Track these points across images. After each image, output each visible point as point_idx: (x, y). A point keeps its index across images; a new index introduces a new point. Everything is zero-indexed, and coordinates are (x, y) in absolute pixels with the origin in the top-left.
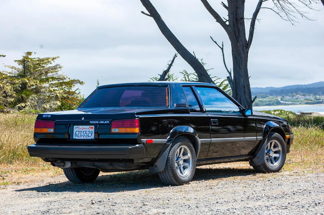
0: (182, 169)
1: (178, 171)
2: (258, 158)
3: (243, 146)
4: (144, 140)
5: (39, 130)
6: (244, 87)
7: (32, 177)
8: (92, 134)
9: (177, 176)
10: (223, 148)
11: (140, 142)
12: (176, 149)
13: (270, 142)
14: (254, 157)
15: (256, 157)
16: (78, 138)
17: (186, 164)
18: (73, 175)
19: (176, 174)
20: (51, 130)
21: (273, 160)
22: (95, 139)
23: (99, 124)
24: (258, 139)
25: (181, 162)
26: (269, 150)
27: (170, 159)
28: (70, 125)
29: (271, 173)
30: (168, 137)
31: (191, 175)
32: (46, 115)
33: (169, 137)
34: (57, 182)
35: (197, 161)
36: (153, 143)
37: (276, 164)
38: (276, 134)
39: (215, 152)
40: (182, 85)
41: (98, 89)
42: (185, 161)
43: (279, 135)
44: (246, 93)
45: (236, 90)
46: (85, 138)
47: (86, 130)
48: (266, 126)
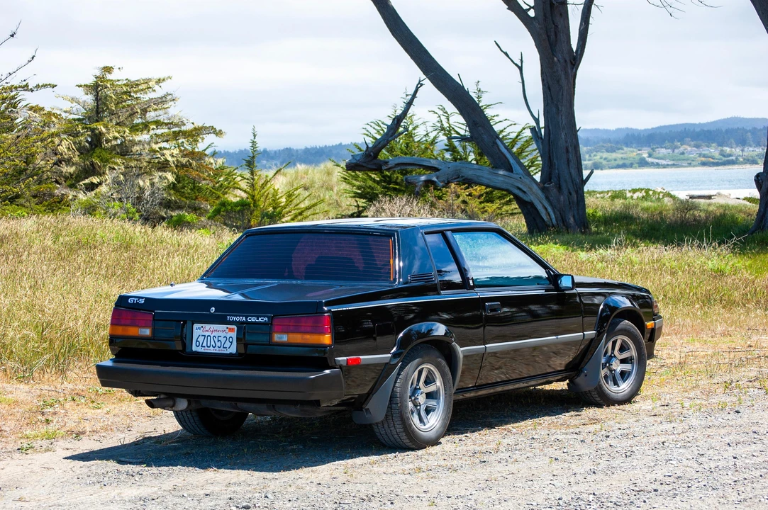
0: (423, 413)
1: (415, 419)
2: (586, 375)
3: (554, 351)
4: (342, 359)
5: (120, 331)
6: (567, 151)
7: (108, 416)
8: (232, 342)
9: (413, 431)
10: (512, 358)
11: (334, 364)
12: (410, 373)
13: (613, 340)
14: (578, 375)
15: (582, 375)
16: (202, 350)
17: (432, 403)
18: (192, 421)
19: (410, 425)
20: (145, 332)
21: (618, 377)
22: (238, 354)
23: (247, 323)
24: (586, 338)
25: (421, 399)
26: (611, 356)
27: (398, 396)
28: (185, 322)
29: (614, 405)
30: (393, 348)
31: (443, 425)
32: (136, 299)
33: (395, 349)
34: (160, 432)
35: (455, 393)
36: (361, 363)
37: (625, 387)
38: (626, 323)
39: (496, 369)
40: (424, 231)
41: (246, 237)
42: (430, 396)
43: (630, 326)
44: (571, 164)
45: (550, 157)
46: (217, 351)
47: (220, 334)
48: (604, 306)
